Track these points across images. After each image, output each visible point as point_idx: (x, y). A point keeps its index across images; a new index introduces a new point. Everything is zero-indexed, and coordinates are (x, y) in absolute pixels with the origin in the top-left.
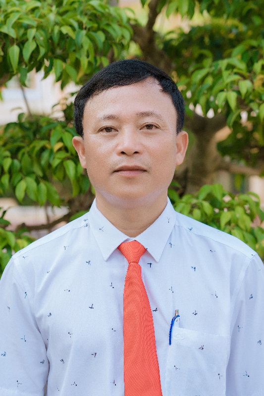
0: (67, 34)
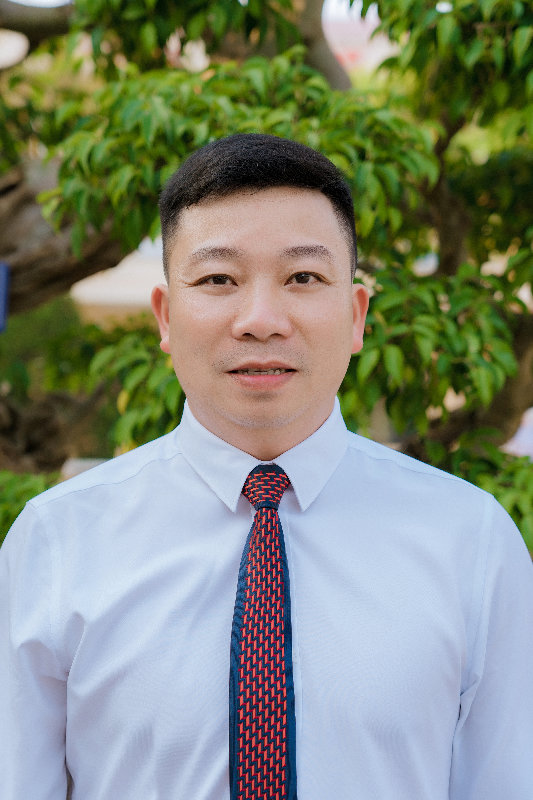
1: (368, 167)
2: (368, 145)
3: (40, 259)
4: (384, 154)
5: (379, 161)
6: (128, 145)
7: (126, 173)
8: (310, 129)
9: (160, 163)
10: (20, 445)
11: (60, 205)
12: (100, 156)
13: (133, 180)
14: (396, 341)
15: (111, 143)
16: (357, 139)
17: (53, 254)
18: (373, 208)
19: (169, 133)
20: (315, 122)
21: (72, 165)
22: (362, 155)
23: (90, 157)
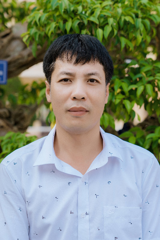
0: (129, 21)
1: (140, 20)
2: (139, 12)
3: (18, 59)
4: (144, 16)
5: (143, 18)
6: (53, 15)
7: (53, 25)
8: (118, 7)
9: (65, 21)
10: (13, 123)
11: (29, 37)
12: (43, 19)
13: (55, 28)
14: (149, 82)
15: (46, 15)
16: (135, 10)
17: (23, 57)
18: (141, 35)
19: (68, 10)
20: (120, 5)
21: (32, 23)
22: (137, 16)
23: (40, 19)
